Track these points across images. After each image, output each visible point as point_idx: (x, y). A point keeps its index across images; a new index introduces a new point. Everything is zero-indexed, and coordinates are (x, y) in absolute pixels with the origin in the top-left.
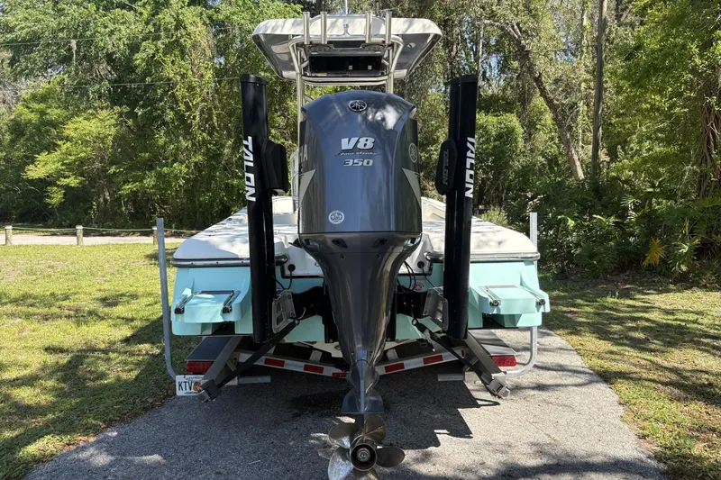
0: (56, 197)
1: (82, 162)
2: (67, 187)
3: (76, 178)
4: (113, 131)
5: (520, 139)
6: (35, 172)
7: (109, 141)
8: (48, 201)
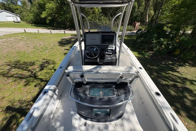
0: (48, 22)
1: (51, 14)
2: (49, 19)
3: (50, 17)
4: (55, 7)
5: (136, 9)
6: (43, 16)
7: (55, 9)
8: (47, 22)
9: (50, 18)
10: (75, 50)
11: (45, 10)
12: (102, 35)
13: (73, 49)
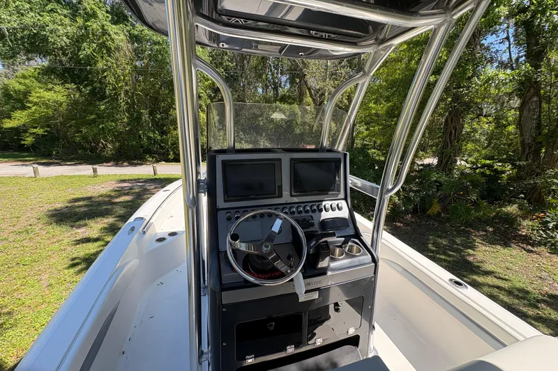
0: (29, 140)
2: (36, 134)
9: (40, 131)
10: (144, 233)
11: (24, 108)
12: (291, 159)
13: (133, 229)
